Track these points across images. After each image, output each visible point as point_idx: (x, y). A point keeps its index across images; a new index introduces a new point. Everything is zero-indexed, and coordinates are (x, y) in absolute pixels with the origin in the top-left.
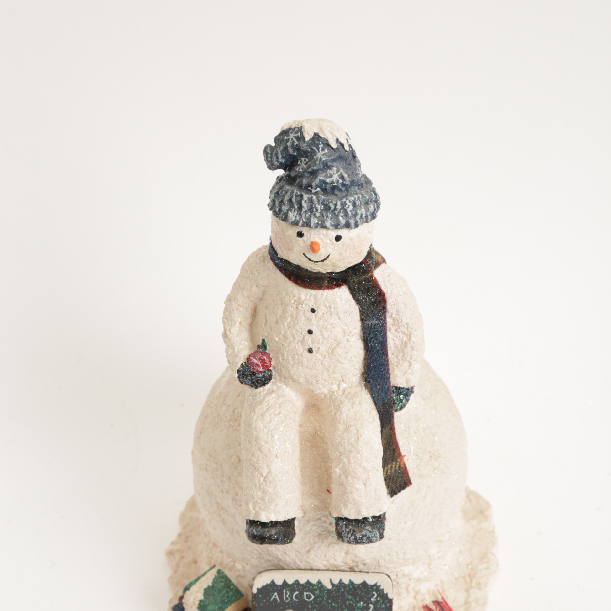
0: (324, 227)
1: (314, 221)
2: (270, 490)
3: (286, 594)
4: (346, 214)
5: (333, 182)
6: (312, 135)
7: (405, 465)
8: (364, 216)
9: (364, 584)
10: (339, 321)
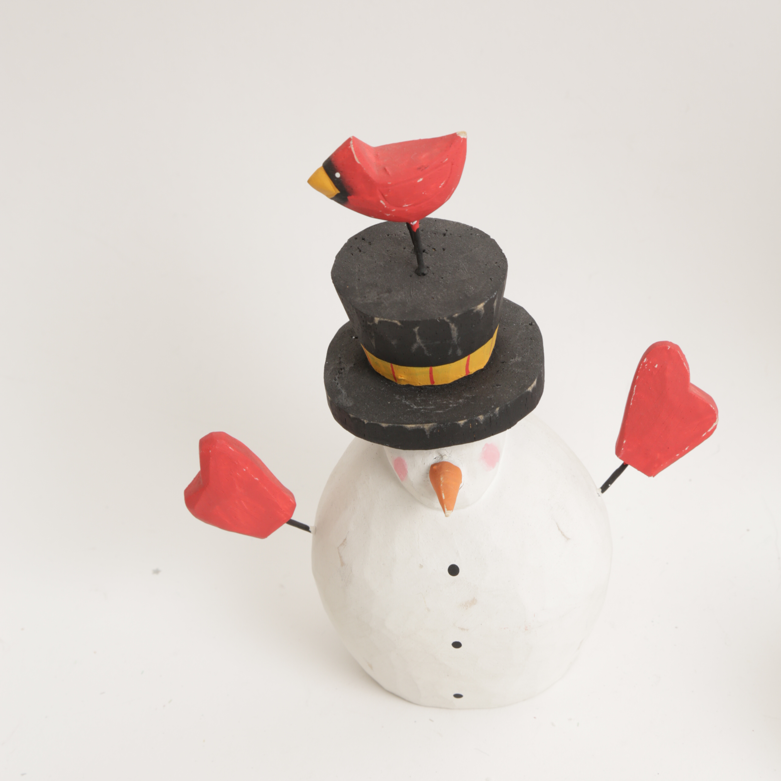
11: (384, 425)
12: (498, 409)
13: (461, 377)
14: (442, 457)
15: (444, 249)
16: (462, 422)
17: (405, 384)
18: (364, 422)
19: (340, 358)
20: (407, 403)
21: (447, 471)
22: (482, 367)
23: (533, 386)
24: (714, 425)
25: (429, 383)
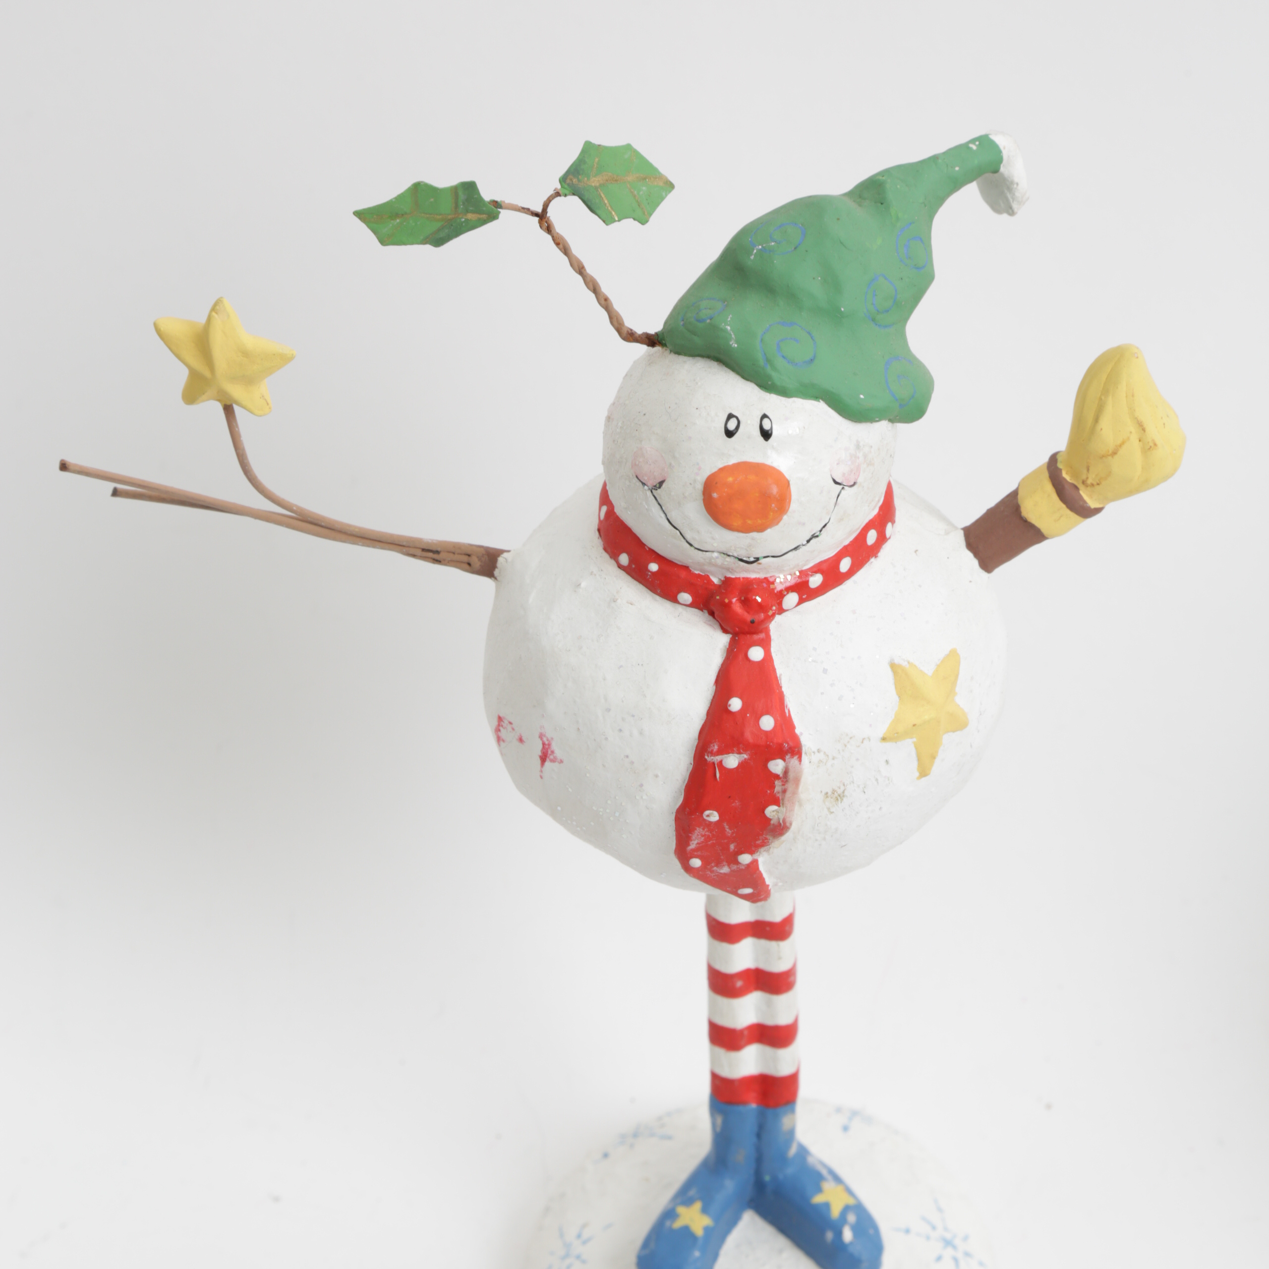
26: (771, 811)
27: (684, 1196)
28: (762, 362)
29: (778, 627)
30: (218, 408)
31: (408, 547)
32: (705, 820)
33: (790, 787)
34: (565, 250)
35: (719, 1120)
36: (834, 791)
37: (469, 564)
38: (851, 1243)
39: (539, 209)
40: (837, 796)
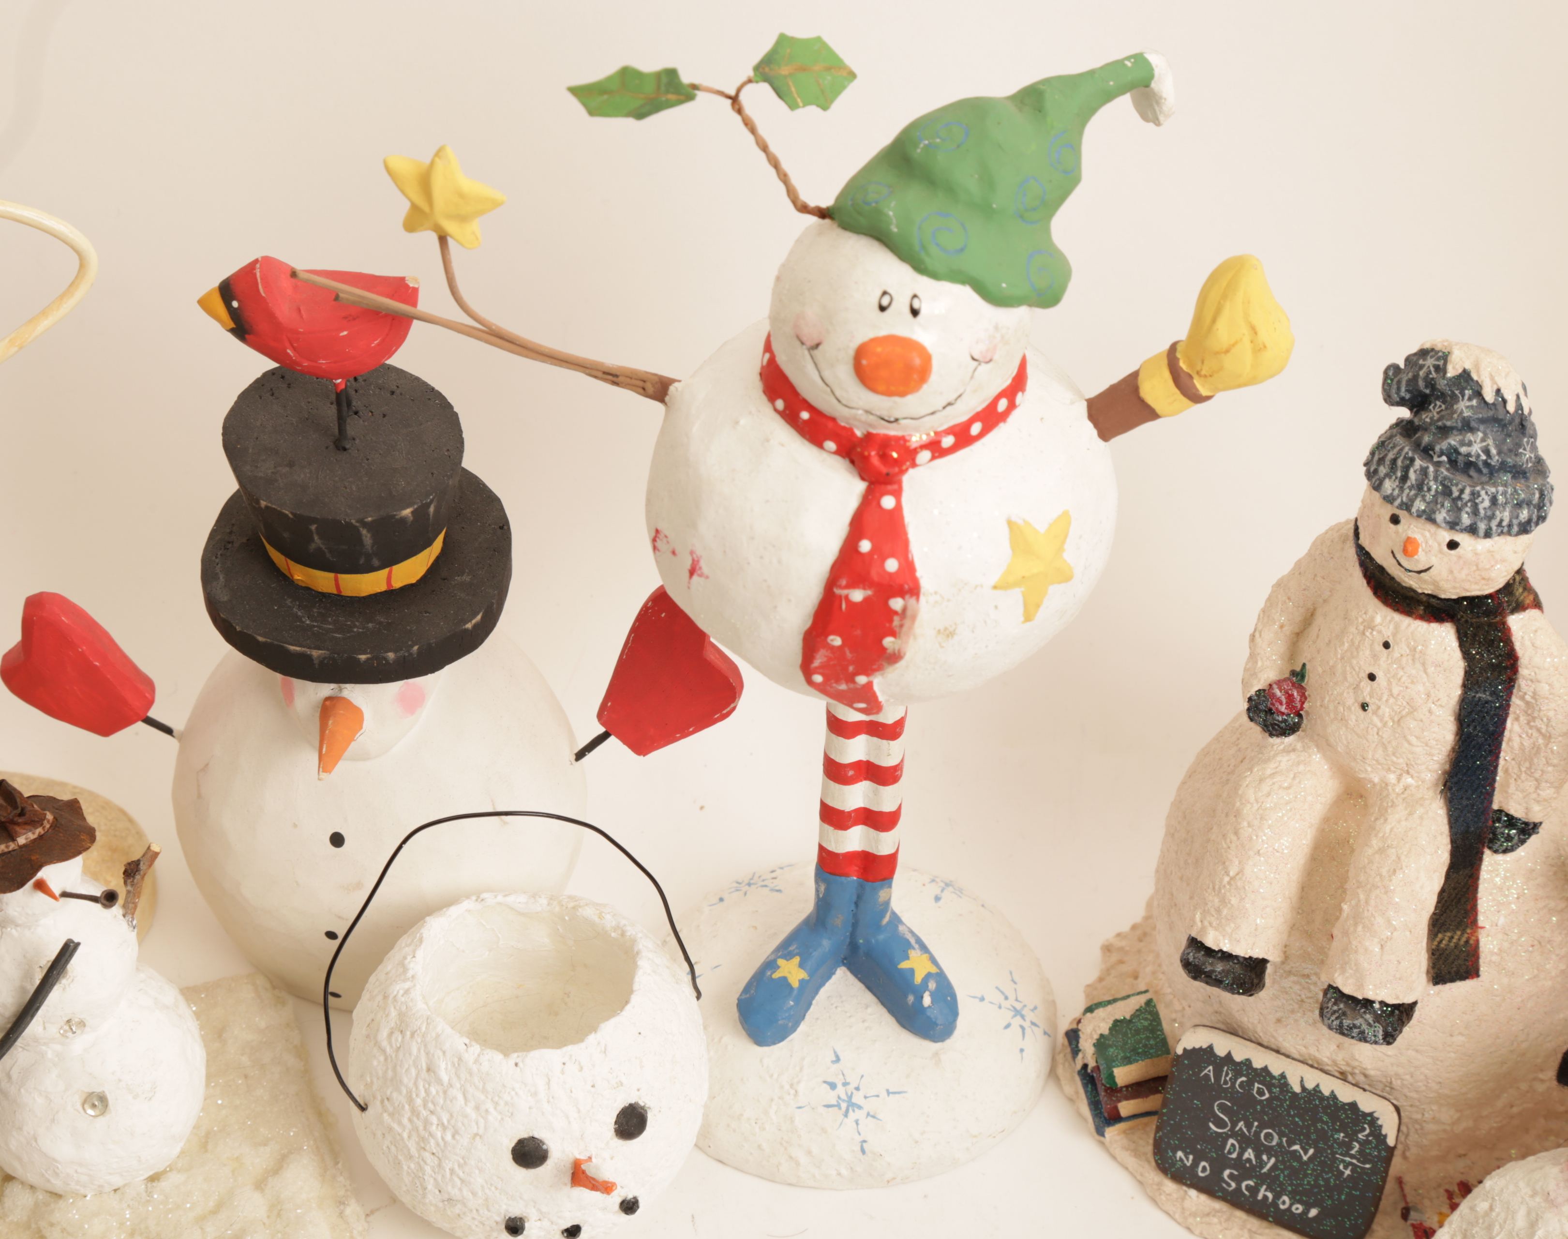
0: (1431, 520)
1: (1420, 505)
2: (1234, 901)
3: (1227, 1075)
4: (1475, 512)
5: (1469, 455)
6: (1460, 371)
7: (1477, 941)
8: (1505, 523)
9: (1353, 1106)
10: (1424, 676)
11: (260, 639)
12: (416, 648)
13: (379, 591)
14: (341, 690)
15: (384, 416)
16: (363, 657)
17: (304, 585)
18: (235, 629)
19: (233, 525)
20: (299, 614)
21: (341, 712)
22: (413, 581)
23: (474, 621)
24: (732, 705)
25: (335, 592)
26: (888, 642)
27: (785, 949)
28: (917, 247)
29: (910, 479)
30: (433, 238)
31: (591, 369)
32: (828, 644)
33: (907, 623)
34: (753, 130)
35: (822, 888)
36: (946, 629)
37: (644, 389)
38: (929, 1007)
39: (732, 93)
40: (949, 633)
